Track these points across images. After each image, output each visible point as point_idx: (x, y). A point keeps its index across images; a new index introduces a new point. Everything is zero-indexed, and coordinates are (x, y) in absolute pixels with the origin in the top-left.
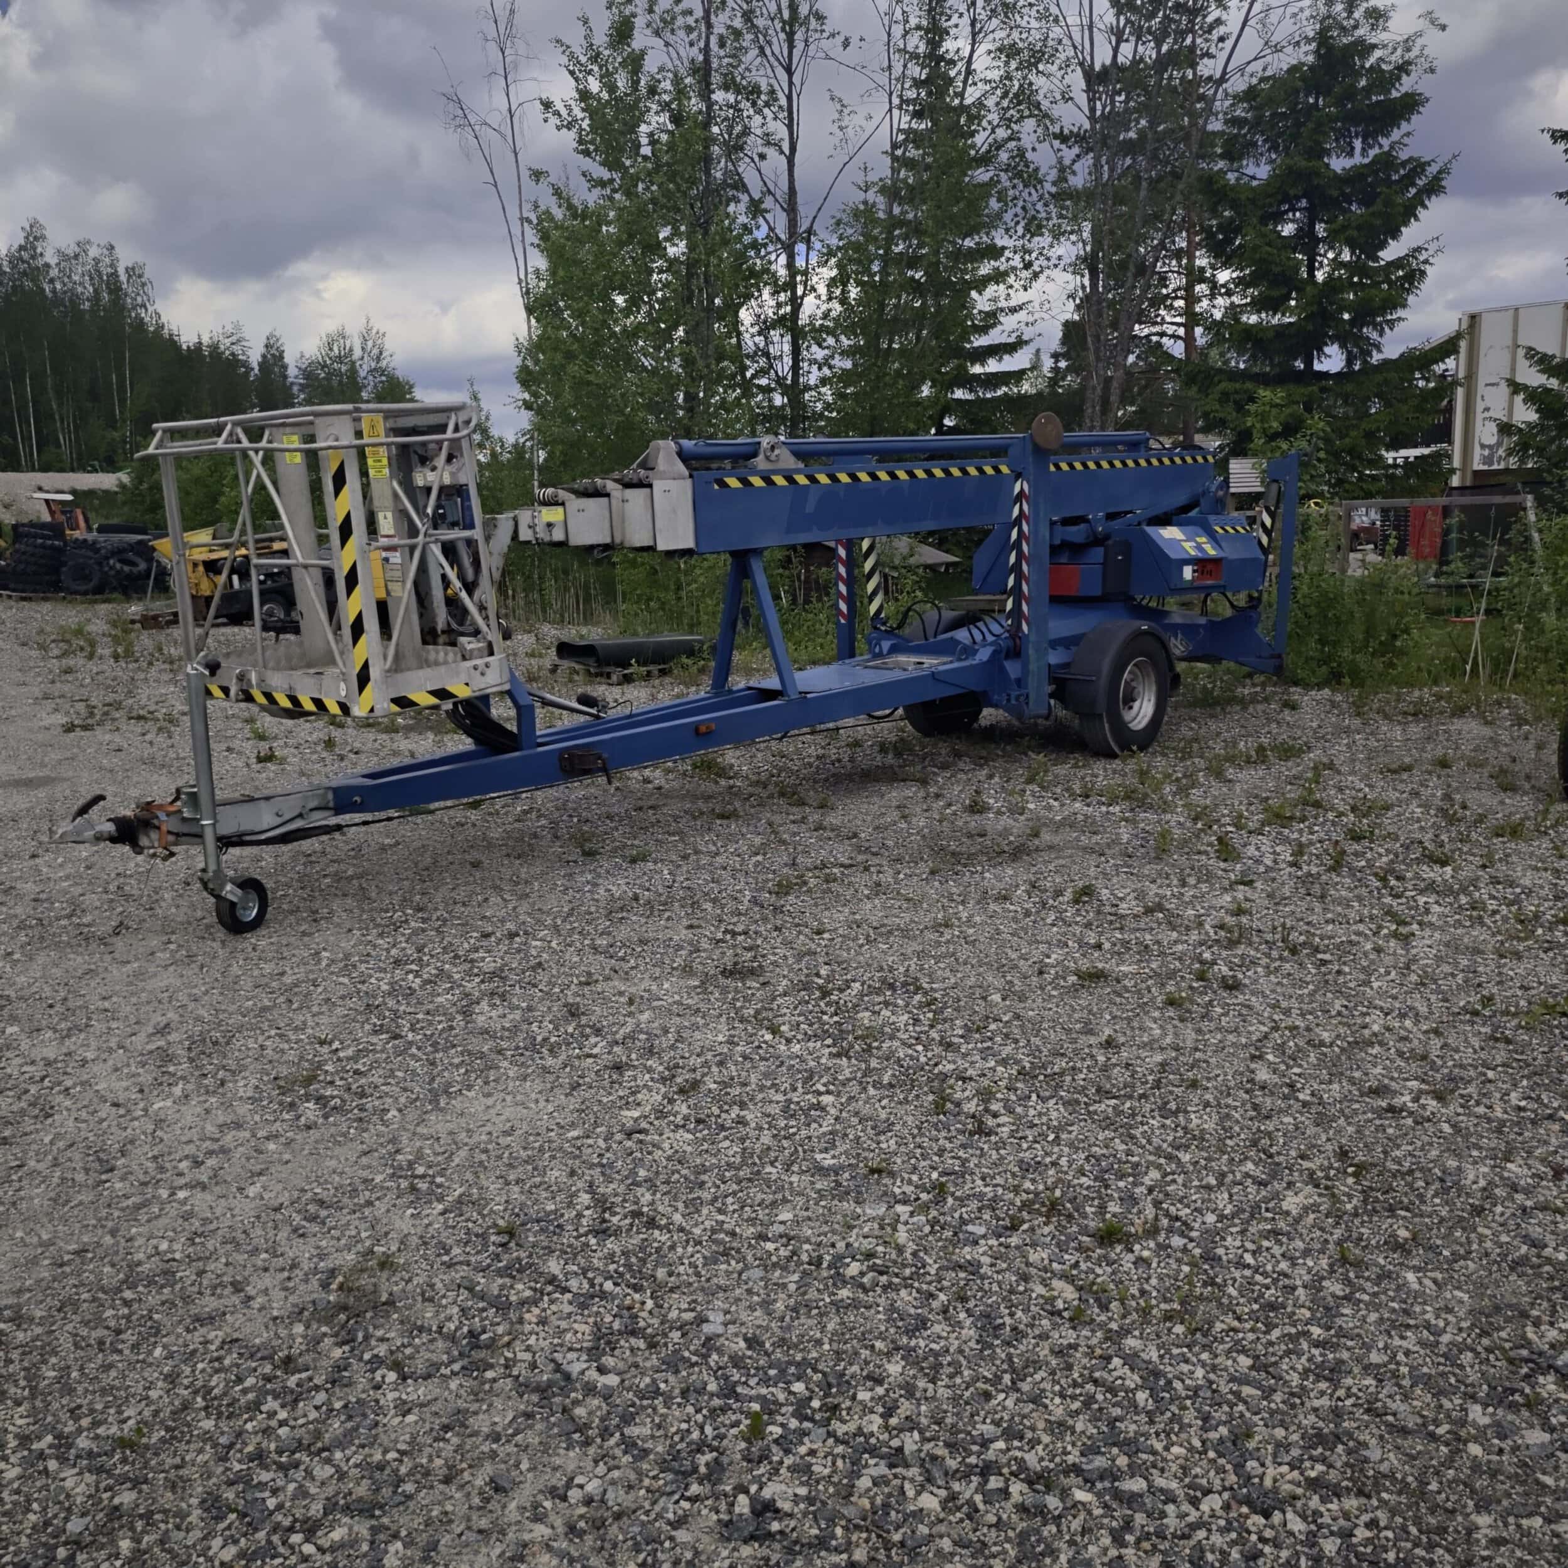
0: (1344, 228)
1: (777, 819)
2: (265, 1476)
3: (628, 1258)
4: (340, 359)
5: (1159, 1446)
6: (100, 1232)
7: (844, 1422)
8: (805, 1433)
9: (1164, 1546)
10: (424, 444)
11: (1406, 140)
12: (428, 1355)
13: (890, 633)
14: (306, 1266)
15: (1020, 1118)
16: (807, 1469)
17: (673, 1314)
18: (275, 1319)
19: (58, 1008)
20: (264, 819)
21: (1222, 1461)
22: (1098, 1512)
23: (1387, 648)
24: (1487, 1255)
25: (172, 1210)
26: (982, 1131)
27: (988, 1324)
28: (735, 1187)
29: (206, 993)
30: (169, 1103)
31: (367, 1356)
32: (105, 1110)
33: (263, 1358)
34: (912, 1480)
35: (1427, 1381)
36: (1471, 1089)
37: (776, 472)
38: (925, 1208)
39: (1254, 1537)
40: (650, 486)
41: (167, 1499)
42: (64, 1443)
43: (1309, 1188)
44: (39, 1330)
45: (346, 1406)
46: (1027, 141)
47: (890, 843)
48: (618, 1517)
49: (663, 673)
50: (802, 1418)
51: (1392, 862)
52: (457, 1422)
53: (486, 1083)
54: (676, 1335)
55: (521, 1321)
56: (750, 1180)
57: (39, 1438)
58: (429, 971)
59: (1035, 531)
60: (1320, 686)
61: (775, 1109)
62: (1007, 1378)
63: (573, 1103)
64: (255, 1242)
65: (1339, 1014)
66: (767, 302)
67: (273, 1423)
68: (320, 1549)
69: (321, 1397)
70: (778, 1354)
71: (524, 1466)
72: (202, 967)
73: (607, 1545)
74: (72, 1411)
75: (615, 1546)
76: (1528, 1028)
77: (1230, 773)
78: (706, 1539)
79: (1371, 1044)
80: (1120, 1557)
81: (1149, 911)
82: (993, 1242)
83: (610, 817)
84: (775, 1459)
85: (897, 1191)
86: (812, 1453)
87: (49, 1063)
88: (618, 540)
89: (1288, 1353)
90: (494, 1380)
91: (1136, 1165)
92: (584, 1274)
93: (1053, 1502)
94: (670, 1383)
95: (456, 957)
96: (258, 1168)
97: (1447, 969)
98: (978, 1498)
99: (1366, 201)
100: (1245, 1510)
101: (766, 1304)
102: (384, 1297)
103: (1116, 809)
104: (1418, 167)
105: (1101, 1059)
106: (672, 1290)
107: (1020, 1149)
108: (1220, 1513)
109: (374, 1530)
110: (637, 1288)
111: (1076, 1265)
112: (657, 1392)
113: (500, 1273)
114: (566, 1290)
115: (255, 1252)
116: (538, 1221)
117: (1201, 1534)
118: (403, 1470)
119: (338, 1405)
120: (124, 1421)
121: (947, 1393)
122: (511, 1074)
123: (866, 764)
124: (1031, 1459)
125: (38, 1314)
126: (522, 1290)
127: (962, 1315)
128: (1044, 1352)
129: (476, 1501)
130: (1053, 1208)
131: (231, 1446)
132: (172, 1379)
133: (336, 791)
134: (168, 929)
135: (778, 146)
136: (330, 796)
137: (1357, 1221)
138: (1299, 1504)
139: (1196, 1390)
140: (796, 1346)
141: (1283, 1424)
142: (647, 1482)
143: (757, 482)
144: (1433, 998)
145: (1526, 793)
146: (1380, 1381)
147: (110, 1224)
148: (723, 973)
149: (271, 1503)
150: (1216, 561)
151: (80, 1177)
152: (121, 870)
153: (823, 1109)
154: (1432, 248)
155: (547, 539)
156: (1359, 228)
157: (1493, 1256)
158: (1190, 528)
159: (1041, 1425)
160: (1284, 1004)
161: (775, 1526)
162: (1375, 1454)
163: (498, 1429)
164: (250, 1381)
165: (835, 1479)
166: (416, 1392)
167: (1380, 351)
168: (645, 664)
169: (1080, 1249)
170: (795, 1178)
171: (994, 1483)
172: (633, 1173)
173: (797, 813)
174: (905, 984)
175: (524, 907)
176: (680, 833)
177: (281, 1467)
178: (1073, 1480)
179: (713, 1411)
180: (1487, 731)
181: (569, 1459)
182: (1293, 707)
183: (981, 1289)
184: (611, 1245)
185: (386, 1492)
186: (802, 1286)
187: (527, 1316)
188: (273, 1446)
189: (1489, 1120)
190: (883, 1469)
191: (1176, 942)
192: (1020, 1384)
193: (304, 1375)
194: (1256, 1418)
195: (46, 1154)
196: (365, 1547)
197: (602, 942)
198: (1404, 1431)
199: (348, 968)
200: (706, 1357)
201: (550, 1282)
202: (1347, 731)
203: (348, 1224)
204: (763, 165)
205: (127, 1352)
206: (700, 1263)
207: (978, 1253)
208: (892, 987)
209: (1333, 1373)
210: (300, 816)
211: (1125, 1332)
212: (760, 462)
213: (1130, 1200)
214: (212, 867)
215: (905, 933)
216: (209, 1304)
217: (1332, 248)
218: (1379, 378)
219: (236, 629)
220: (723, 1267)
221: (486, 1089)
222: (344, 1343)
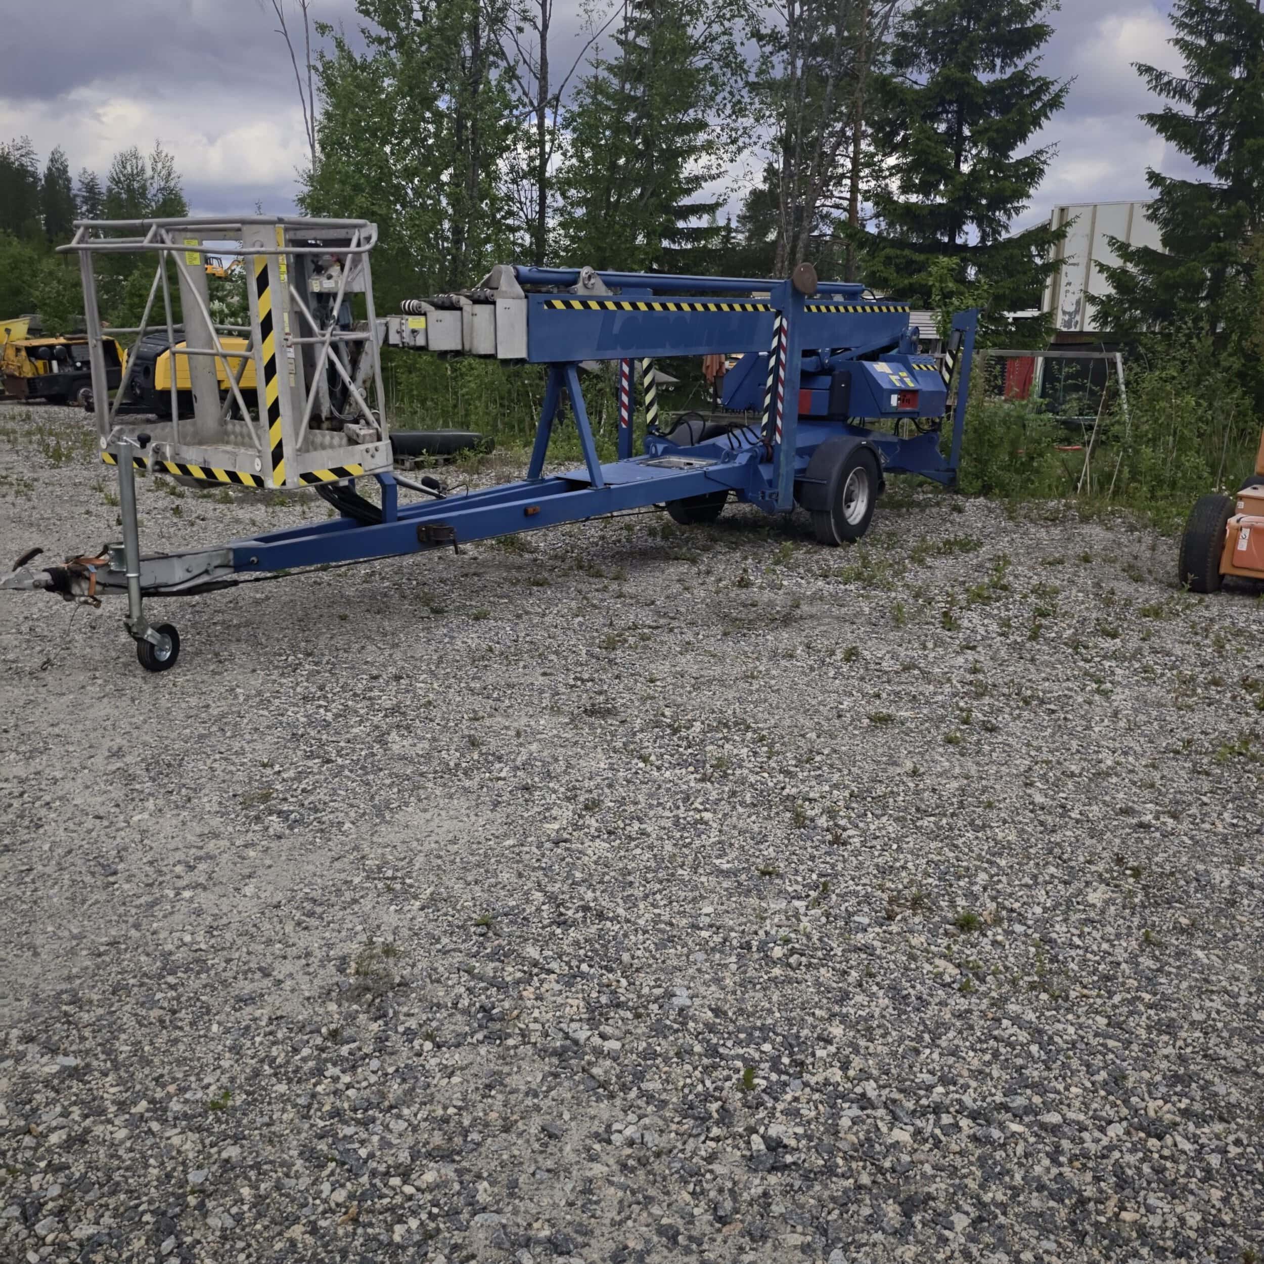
0: (986, 130)
1: (584, 587)
2: (349, 1131)
3: (591, 945)
4: (131, 177)
5: (1061, 1087)
6: (124, 926)
7: (813, 1074)
8: (785, 1084)
9: (1091, 1164)
10: (317, 255)
11: (1037, 63)
12: (452, 1027)
13: (663, 437)
14: (319, 954)
15: (864, 832)
16: (797, 1113)
17: (646, 990)
18: (308, 999)
19: (12, 732)
20: (177, 574)
21: (1111, 1098)
22: (1032, 1140)
23: (1025, 467)
24: (1249, 936)
25: (183, 907)
26: (837, 841)
27: (898, 996)
28: (658, 886)
29: (145, 722)
30: (146, 816)
31: (401, 1029)
32: (89, 823)
33: (311, 1032)
34: (882, 1119)
35: (1239, 1032)
36: (1194, 810)
37: (592, 298)
38: (817, 903)
39: (1156, 1156)
40: (494, 303)
41: (268, 1152)
42: (159, 1108)
43: (1103, 887)
44: (100, 1011)
45: (397, 1071)
46: (737, 37)
47: (683, 610)
48: (658, 1155)
49: (447, 462)
50: (780, 1072)
51: (1075, 634)
52: (496, 1081)
53: (420, 800)
54: (654, 1007)
55: (521, 998)
56: (668, 880)
57: (135, 1104)
58: (336, 707)
59: (790, 359)
60: (977, 495)
61: (669, 824)
62: (927, 1037)
63: (499, 816)
64: (266, 933)
65: (1078, 751)
66: (522, 155)
67: (340, 1086)
68: (418, 1189)
69: (375, 1064)
70: (741, 1021)
71: (566, 1116)
72: (133, 700)
73: (659, 1179)
74: (156, 1080)
75: (664, 1179)
76: (1219, 764)
77: (929, 561)
78: (738, 1171)
79: (1109, 775)
80: (1061, 1174)
81: (906, 669)
82: (877, 929)
83: (442, 581)
84: (769, 1105)
85: (790, 889)
86: (796, 1099)
87: (22, 781)
88: (467, 348)
89: (1131, 1013)
90: (516, 1047)
91: (967, 869)
92: (560, 957)
93: (996, 1133)
94: (662, 1046)
95: (355, 695)
96: (246, 871)
97: (1144, 718)
98: (938, 1131)
99: (1004, 110)
100: (1142, 1135)
101: (718, 981)
102: (397, 980)
103: (852, 587)
104: (1044, 85)
105: (911, 785)
106: (637, 970)
107: (873, 857)
108: (1125, 1138)
109: (460, 1172)
110: (610, 970)
111: (948, 947)
112: (655, 1055)
113: (491, 957)
114: (550, 972)
115: (269, 942)
116: (506, 915)
117: (1116, 1154)
118: (466, 1123)
119: (391, 1070)
120: (207, 1086)
121: (886, 1050)
122: (438, 792)
123: (641, 544)
124: (967, 1099)
125: (95, 997)
126: (511, 973)
127: (875, 988)
128: (947, 1016)
129: (536, 1146)
130: (916, 903)
131: (309, 1107)
132: (236, 1050)
133: (236, 551)
134: (88, 665)
135: (532, 21)
136: (231, 556)
137: (1147, 911)
138: (1180, 1128)
139: (1074, 1044)
140: (753, 1014)
141: (1145, 1068)
142: (674, 1127)
143: (577, 305)
144: (1142, 740)
145: (1151, 584)
146: (1206, 1033)
147: (131, 920)
148: (586, 711)
149: (363, 1152)
150: (914, 392)
151: (88, 879)
152: (26, 614)
153: (706, 823)
154: (1051, 151)
155: (412, 343)
156: (998, 131)
157: (1254, 938)
158: (894, 364)
159: (966, 1073)
160: (1035, 743)
161: (789, 1159)
162: (1221, 1089)
163: (534, 1086)
164: (305, 1052)
165: (822, 1120)
166: (455, 1058)
167: (1007, 231)
168: (433, 454)
169: (946, 933)
170: (704, 879)
171: (946, 1119)
172: (569, 875)
173: (598, 583)
174: (736, 724)
175: (398, 655)
176: (507, 596)
177: (358, 1122)
178: (1004, 1116)
179: (705, 1068)
180: (1110, 535)
181: (603, 1109)
182: (959, 510)
183: (881, 967)
184: (573, 933)
185: (458, 1140)
186: (742, 967)
187: (525, 993)
188: (346, 1105)
189: (1215, 834)
190: (855, 1111)
191: (935, 693)
192: (938, 1042)
193: (353, 1046)
194: (1125, 1064)
195: (49, 859)
196: (457, 1187)
197: (476, 685)
198: (1234, 1071)
199: (264, 703)
200: (684, 1024)
201: (535, 966)
202: (1005, 530)
203: (343, 919)
204: (521, 37)
205: (187, 1028)
206: (652, 947)
207: (869, 937)
208: (726, 725)
209: (1170, 1028)
210: (206, 572)
211: (1004, 999)
212: (579, 288)
213: (971, 896)
214: (136, 614)
215: (722, 682)
216: (245, 987)
217: (975, 145)
218: (1006, 253)
219: (56, 409)
220: (672, 951)
221: (422, 806)
222: (379, 1018)
